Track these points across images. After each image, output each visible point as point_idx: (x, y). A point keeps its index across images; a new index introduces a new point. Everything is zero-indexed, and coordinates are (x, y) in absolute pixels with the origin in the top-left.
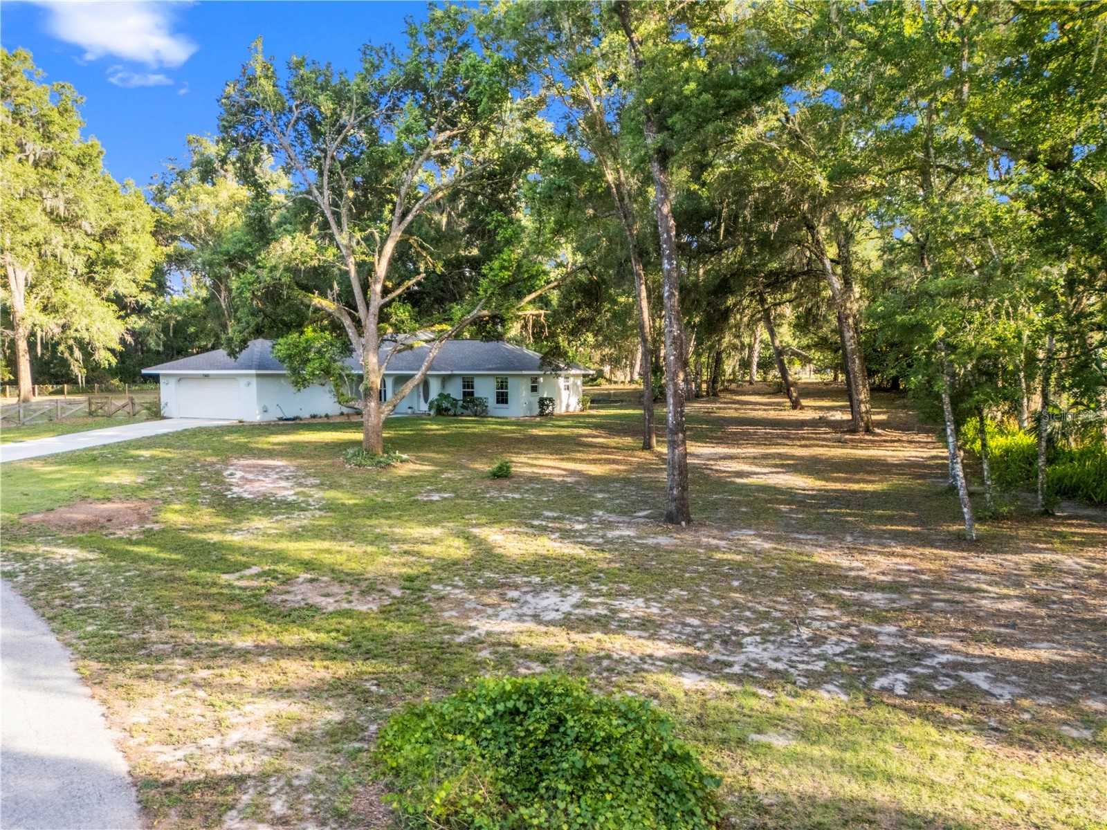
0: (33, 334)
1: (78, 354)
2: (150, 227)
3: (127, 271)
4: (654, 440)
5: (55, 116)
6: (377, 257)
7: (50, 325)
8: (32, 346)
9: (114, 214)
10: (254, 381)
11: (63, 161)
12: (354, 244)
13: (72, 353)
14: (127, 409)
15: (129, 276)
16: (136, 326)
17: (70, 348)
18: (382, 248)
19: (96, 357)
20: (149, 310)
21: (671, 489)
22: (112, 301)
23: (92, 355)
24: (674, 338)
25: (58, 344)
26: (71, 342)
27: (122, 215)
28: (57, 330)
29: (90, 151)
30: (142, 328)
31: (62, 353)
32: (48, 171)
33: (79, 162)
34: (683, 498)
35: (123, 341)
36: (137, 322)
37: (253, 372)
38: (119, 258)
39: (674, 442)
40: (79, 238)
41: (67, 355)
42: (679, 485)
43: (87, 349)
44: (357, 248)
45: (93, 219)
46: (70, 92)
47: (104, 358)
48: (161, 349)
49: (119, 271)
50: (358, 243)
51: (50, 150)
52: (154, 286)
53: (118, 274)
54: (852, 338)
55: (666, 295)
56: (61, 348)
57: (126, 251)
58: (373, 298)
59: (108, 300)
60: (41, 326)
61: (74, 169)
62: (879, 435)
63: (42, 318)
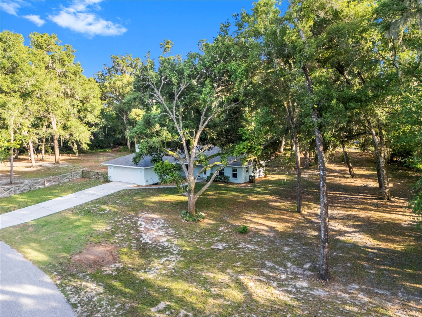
0: (60, 138)
1: (75, 145)
2: (99, 96)
3: (92, 113)
4: (302, 209)
5: (66, 58)
6: (194, 139)
7: (65, 135)
8: (59, 142)
9: (87, 92)
10: (143, 171)
11: (69, 75)
12: (185, 134)
13: (73, 145)
14: (96, 176)
15: (92, 115)
16: (94, 131)
17: (73, 143)
18: (196, 136)
19: (82, 147)
20: (98, 124)
21: (323, 265)
22: (87, 124)
23: (80, 146)
24: (325, 204)
25: (68, 141)
26: (73, 141)
27: (89, 91)
28: (68, 137)
29: (78, 70)
30: (96, 131)
31: (70, 145)
32: (64, 79)
33: (75, 74)
34: (328, 270)
35: (91, 140)
36: (95, 129)
37: (143, 168)
38: (89, 109)
39: (324, 246)
40: (75, 102)
41: (71, 145)
42: (326, 264)
43: (78, 143)
44: (186, 135)
45: (80, 95)
46: (71, 48)
47: (85, 147)
48: (103, 139)
49: (89, 113)
50: (187, 133)
51: (64, 70)
52: (101, 117)
53: (89, 115)
54: (383, 162)
55: (321, 185)
56: (69, 143)
57: (92, 106)
58: (192, 154)
59: (85, 123)
60: (63, 136)
61: (73, 77)
62: (394, 202)
63: (63, 133)
